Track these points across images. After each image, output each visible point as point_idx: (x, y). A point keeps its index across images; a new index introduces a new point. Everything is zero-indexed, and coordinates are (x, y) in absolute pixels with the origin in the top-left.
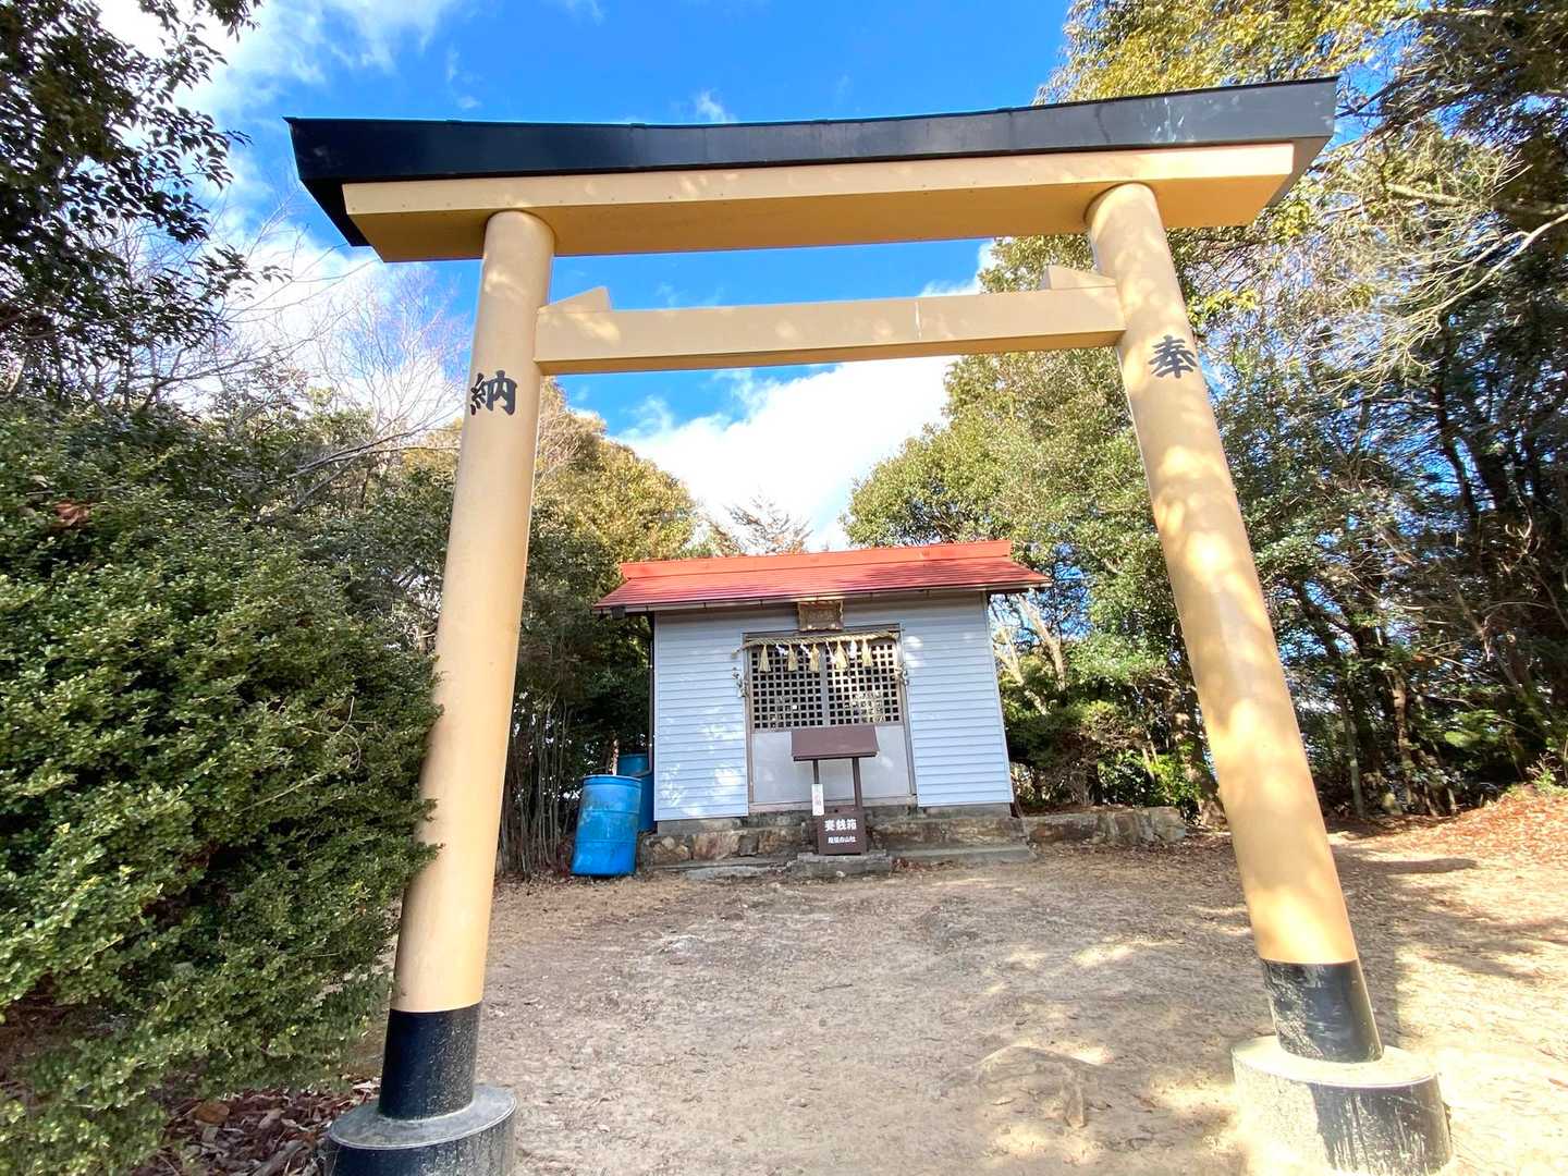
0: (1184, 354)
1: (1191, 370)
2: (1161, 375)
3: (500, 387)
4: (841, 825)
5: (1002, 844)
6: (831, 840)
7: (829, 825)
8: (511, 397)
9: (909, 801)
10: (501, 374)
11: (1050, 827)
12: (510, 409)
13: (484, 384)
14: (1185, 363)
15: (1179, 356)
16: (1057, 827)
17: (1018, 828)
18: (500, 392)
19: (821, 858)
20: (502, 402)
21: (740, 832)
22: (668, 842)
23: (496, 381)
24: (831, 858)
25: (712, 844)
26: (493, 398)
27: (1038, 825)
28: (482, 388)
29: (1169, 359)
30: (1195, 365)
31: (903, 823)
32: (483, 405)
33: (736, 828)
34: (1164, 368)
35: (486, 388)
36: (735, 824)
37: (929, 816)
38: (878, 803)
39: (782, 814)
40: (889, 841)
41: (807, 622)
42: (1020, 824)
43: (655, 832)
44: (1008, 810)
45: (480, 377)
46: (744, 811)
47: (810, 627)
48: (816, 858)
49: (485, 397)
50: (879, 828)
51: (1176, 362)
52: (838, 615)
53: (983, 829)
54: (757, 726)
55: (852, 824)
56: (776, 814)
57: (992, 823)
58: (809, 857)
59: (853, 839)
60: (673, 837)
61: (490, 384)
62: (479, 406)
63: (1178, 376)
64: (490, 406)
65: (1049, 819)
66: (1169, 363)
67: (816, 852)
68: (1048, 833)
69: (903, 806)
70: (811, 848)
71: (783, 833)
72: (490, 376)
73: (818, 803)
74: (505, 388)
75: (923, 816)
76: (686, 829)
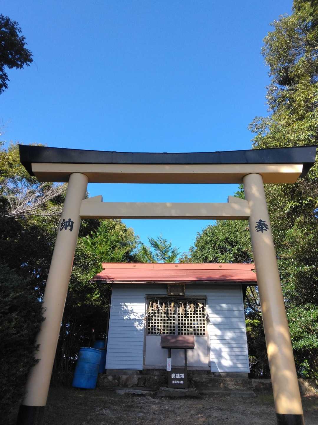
0: (265, 225)
1: (267, 231)
2: (258, 231)
3: (69, 223)
4: (178, 376)
5: (244, 390)
6: (173, 382)
7: (173, 376)
8: (72, 226)
9: (208, 369)
10: (70, 219)
11: (263, 384)
12: (71, 230)
13: (65, 222)
14: (265, 228)
15: (263, 226)
16: (266, 384)
17: (250, 383)
18: (69, 225)
19: (169, 389)
20: (69, 228)
21: (139, 376)
22: (110, 378)
23: (68, 221)
24: (173, 389)
25: (127, 380)
26: (67, 226)
27: (259, 383)
28: (64, 223)
29: (260, 227)
30: (268, 229)
31: (204, 378)
32: (64, 228)
33: (137, 374)
34: (259, 229)
35: (65, 223)
36: (137, 373)
37: (215, 376)
38: (194, 369)
39: (156, 370)
40: (197, 385)
41: (171, 292)
42: (251, 382)
43: (106, 373)
44: (247, 376)
45: (64, 220)
46: (141, 368)
47: (172, 294)
48: (167, 389)
49: (65, 226)
50: (194, 379)
51: (262, 228)
52: (183, 290)
53: (236, 383)
54: (149, 333)
55: (182, 376)
56: (154, 370)
57: (240, 381)
58: (165, 388)
59: (182, 382)
60: (112, 376)
61: (67, 222)
62: (63, 229)
63: (262, 232)
64: (66, 229)
65: (262, 381)
66: (260, 228)
67: (167, 387)
68: (262, 387)
69: (205, 371)
70: (166, 385)
71: (156, 378)
72: (67, 220)
73: (169, 366)
74: (70, 224)
75: (213, 376)
76: (117, 373)
